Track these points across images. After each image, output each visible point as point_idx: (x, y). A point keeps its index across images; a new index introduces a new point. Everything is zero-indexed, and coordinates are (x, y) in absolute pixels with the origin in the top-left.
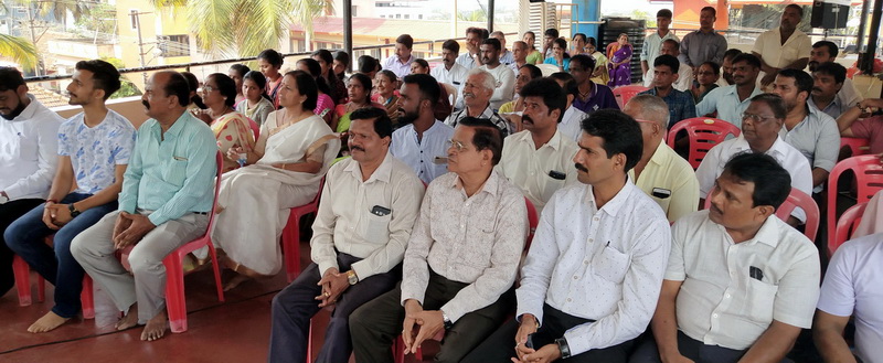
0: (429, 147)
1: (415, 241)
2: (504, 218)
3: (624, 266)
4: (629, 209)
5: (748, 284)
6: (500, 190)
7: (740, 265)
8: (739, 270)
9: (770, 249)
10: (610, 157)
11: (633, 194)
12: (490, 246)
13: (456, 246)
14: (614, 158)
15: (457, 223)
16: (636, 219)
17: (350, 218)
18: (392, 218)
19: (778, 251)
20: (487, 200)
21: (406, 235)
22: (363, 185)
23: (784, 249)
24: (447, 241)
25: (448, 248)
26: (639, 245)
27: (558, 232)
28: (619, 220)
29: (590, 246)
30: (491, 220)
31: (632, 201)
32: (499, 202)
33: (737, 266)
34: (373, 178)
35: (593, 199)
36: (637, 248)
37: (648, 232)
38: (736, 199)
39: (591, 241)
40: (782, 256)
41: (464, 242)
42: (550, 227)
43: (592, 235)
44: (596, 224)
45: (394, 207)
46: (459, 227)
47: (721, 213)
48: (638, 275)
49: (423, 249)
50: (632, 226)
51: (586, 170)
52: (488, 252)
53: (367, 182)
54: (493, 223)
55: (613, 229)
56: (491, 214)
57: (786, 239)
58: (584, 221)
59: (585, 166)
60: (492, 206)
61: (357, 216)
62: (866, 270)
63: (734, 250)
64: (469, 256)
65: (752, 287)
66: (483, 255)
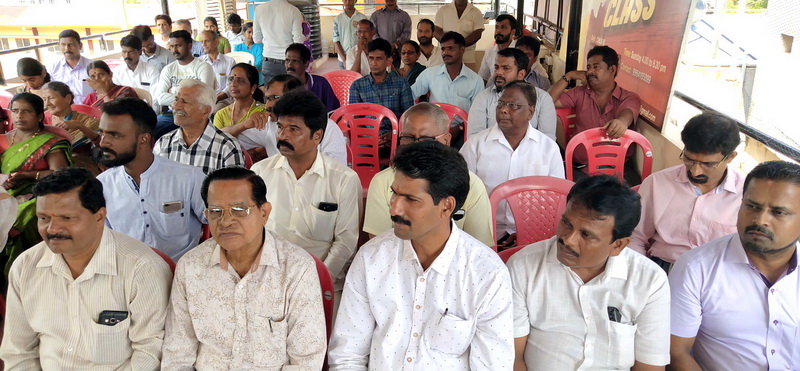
0: (153, 193)
1: (173, 347)
2: (295, 296)
3: (468, 334)
4: (463, 262)
5: (609, 330)
6: (282, 257)
7: (597, 308)
8: (595, 314)
9: (622, 283)
10: (436, 203)
11: (462, 241)
12: (284, 336)
13: (237, 347)
14: (441, 203)
15: (231, 313)
16: (474, 274)
17: (64, 335)
18: (132, 323)
19: (632, 285)
20: (267, 275)
21: (158, 343)
22: (74, 283)
23: (637, 280)
24: (221, 342)
25: (227, 351)
26: (485, 307)
27: (374, 302)
28: (453, 279)
29: (419, 315)
30: (279, 302)
31: (462, 253)
32: (284, 275)
33: (593, 310)
34: (88, 272)
35: (416, 257)
36: (482, 311)
37: (492, 290)
38: (595, 237)
39: (419, 307)
40: (636, 288)
41: (248, 339)
42: (361, 298)
43: (419, 299)
44: (422, 286)
45: (131, 308)
46: (234, 319)
47: (577, 255)
48: (488, 344)
49: (188, 355)
50: (471, 284)
51: (408, 223)
52: (283, 344)
53: (81, 278)
54: (282, 307)
55: (447, 289)
56: (277, 293)
57: (635, 268)
58: (406, 283)
59: (406, 218)
60: (276, 282)
61: (75, 329)
62: (715, 286)
63: (586, 291)
64: (258, 357)
65: (615, 333)
66: (277, 350)
